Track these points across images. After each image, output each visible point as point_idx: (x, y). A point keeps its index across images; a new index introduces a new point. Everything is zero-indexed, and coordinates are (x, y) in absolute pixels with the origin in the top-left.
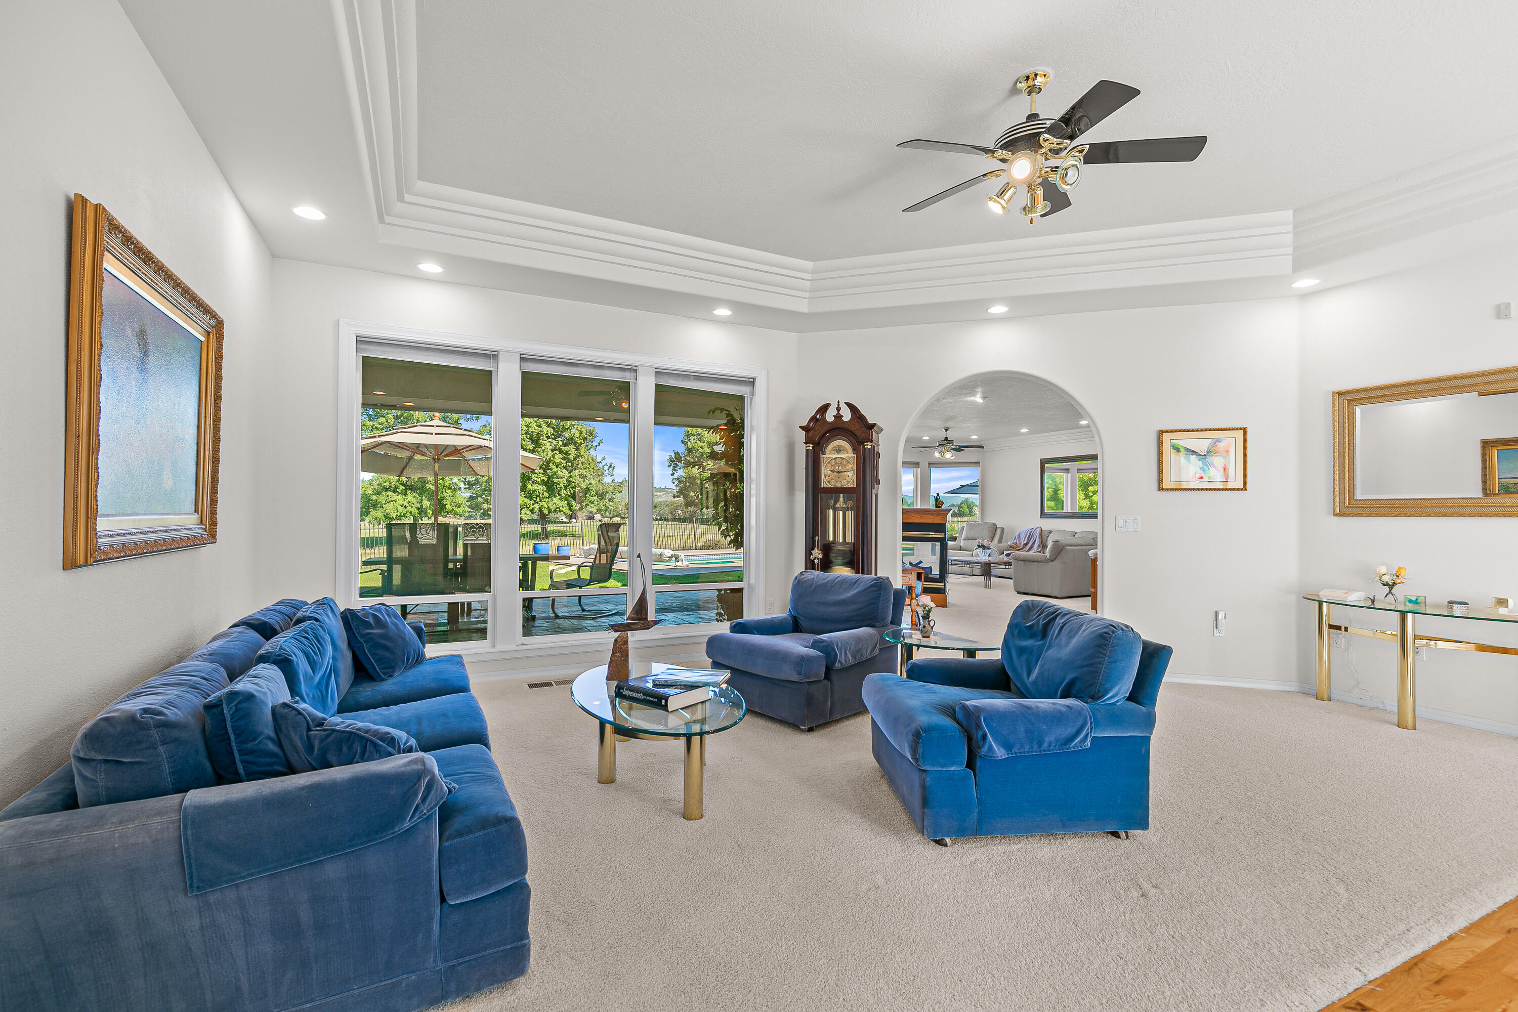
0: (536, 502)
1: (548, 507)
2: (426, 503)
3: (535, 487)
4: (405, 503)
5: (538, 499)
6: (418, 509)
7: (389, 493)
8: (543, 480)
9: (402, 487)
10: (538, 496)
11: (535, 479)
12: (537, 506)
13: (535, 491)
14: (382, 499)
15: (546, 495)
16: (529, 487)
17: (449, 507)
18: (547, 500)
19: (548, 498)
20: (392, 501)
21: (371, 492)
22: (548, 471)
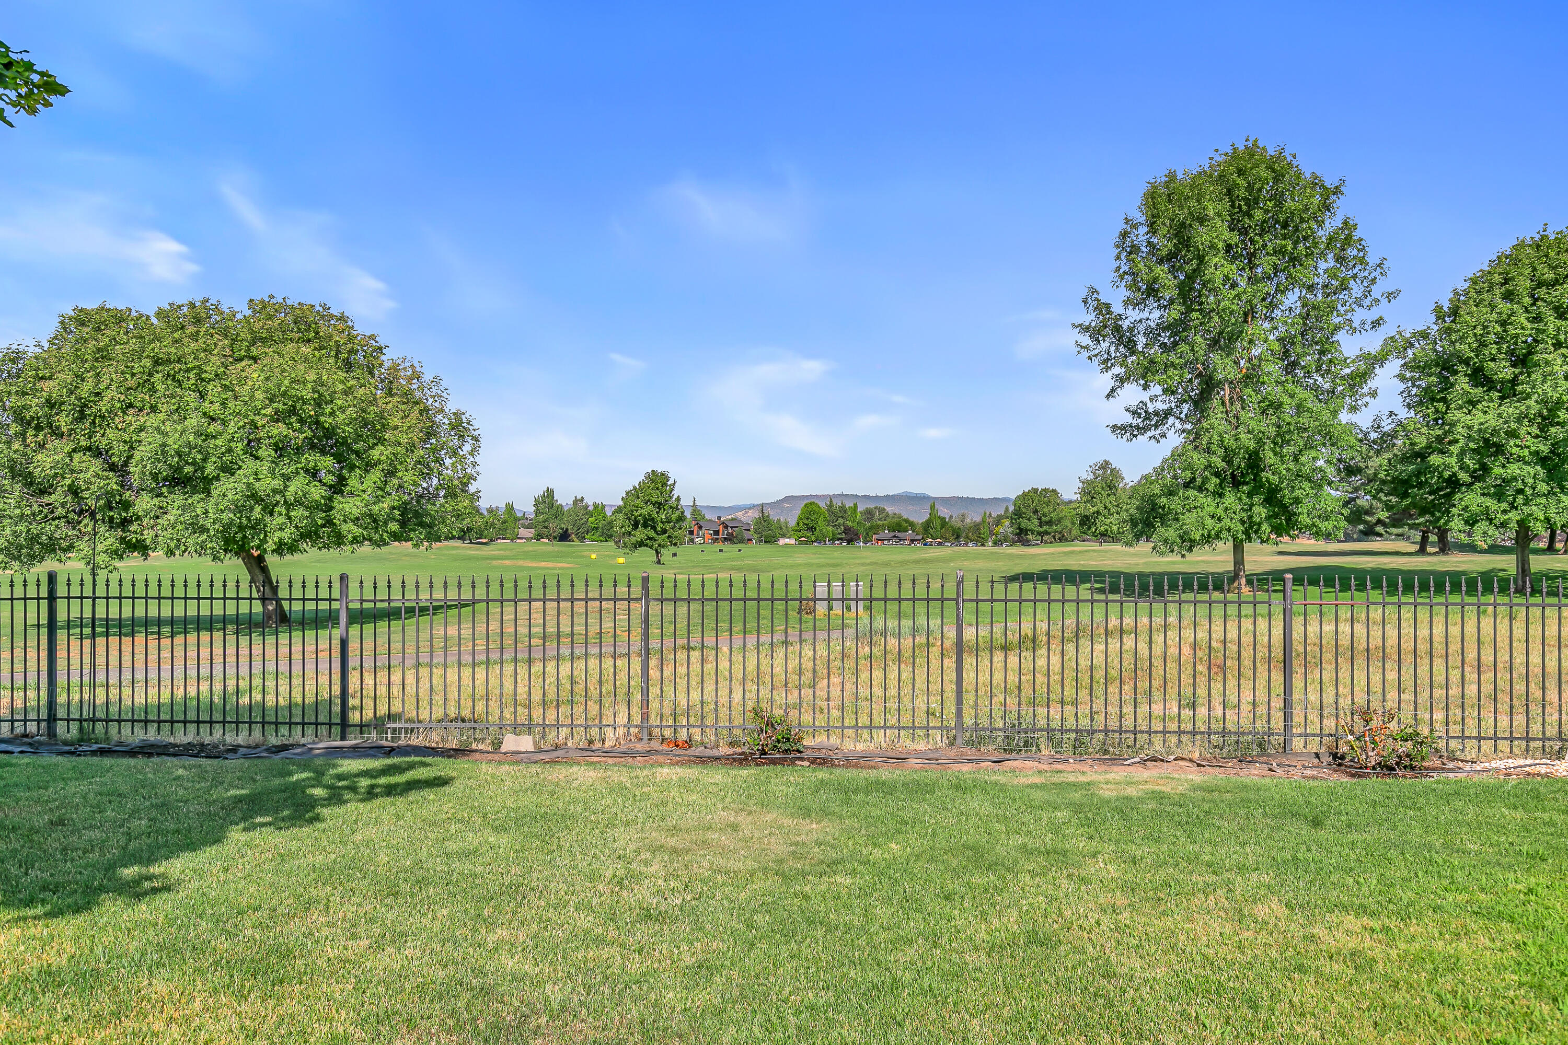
0: (1513, 507)
1: (1548, 519)
2: (1260, 512)
3: (1514, 469)
4: (1220, 512)
5: (1520, 500)
6: (1243, 522)
7: (1191, 493)
8: (1537, 453)
9: (1215, 480)
10: (1520, 491)
11: (1515, 450)
12: (1514, 516)
13: (1515, 479)
14: (1176, 504)
15: (1543, 487)
16: (1497, 471)
17: (1305, 519)
18: (1543, 501)
19: (1550, 493)
20: (1195, 508)
21: (1157, 491)
22: (1553, 430)
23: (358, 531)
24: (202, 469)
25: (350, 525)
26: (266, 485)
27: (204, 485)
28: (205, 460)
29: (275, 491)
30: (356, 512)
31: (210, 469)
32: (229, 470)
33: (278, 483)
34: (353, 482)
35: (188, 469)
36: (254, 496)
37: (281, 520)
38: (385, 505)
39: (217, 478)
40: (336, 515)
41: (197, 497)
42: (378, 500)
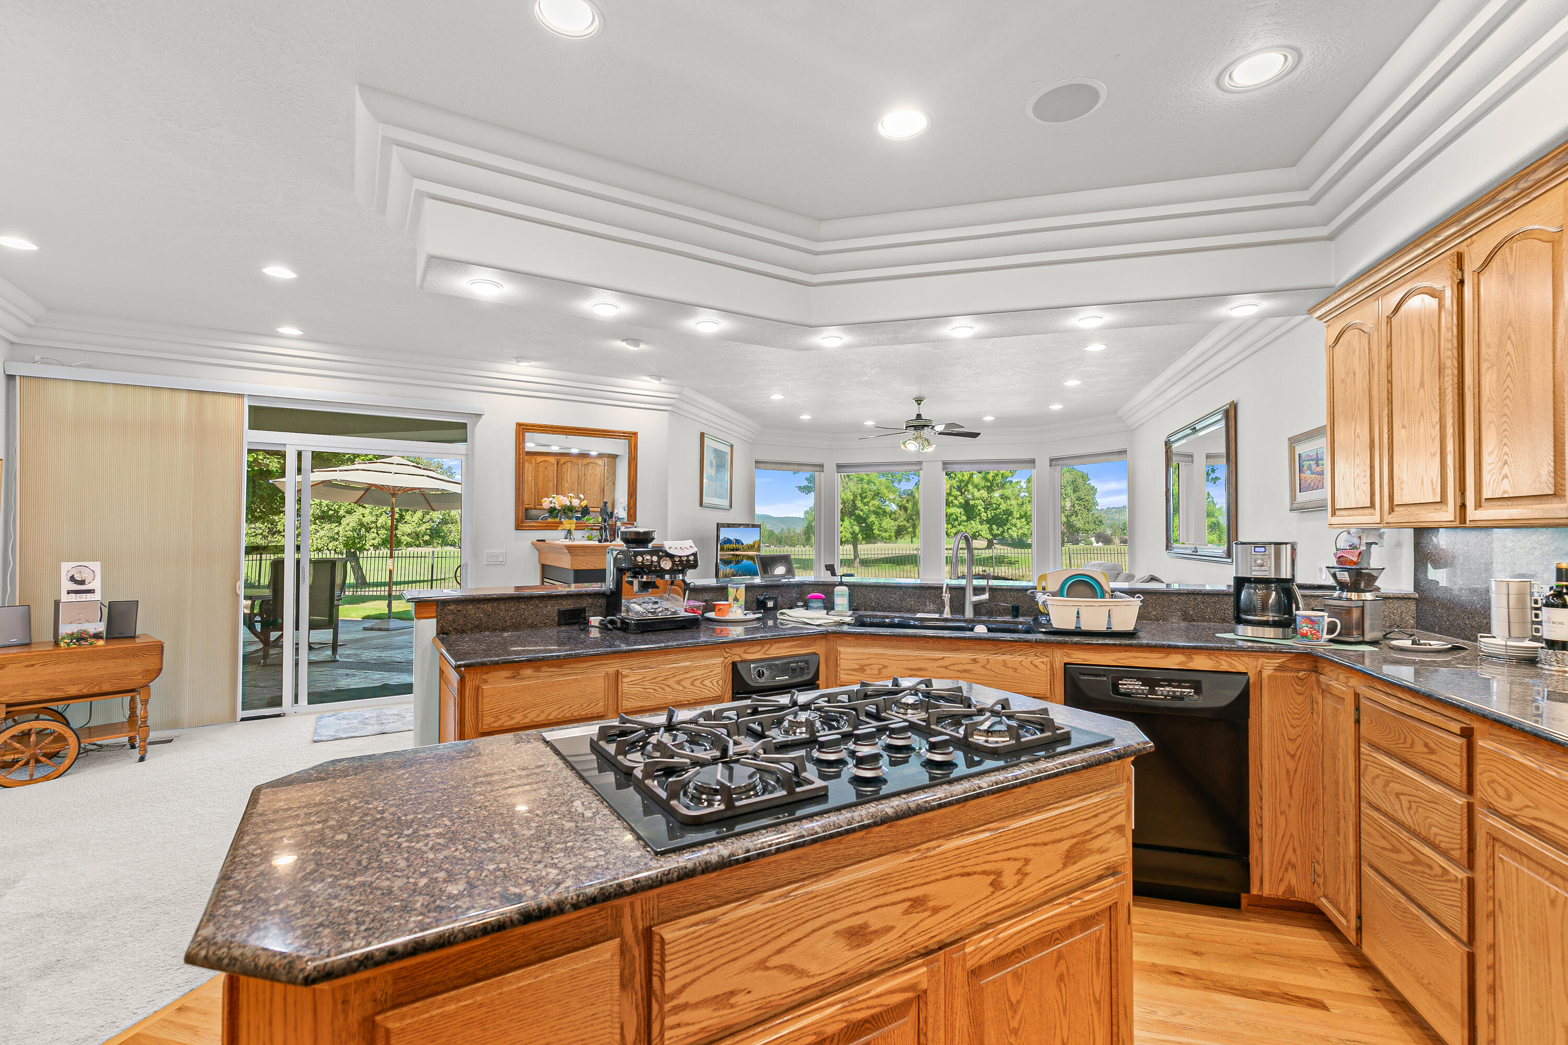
0: (953, 526)
5: (956, 523)
10: (957, 519)
15: (964, 518)
17: (876, 532)
19: (967, 521)
23: (409, 540)
24: (338, 512)
25: (406, 537)
26: (368, 519)
27: (338, 520)
28: (340, 508)
29: (372, 522)
30: (409, 531)
31: (342, 513)
32: (349, 512)
33: (374, 519)
34: (408, 517)
35: (331, 512)
36: (362, 525)
37: (374, 535)
38: (423, 527)
39: (344, 516)
40: (399, 533)
41: (334, 525)
42: (419, 525)
